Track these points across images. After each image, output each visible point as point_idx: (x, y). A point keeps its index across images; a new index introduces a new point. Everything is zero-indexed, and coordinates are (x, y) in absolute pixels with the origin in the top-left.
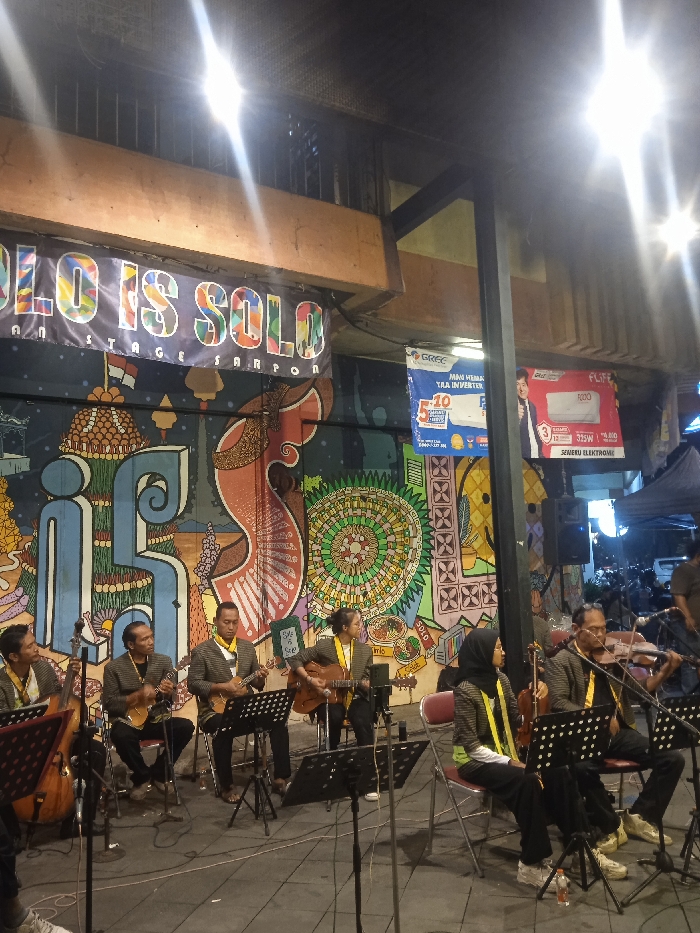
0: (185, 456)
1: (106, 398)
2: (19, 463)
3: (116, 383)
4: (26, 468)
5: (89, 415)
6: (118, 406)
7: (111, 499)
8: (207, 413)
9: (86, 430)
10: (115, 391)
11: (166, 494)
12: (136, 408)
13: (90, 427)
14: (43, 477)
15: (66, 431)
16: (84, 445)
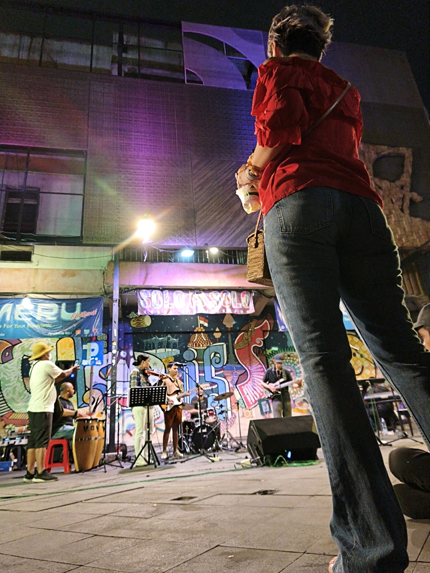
0: (225, 346)
1: (200, 330)
2: (177, 352)
3: (202, 325)
4: (179, 353)
5: (195, 336)
6: (204, 332)
7: (203, 361)
8: (231, 332)
9: (194, 341)
10: (202, 328)
11: (220, 358)
12: (209, 332)
13: (195, 340)
14: (184, 356)
15: (189, 341)
16: (194, 345)
